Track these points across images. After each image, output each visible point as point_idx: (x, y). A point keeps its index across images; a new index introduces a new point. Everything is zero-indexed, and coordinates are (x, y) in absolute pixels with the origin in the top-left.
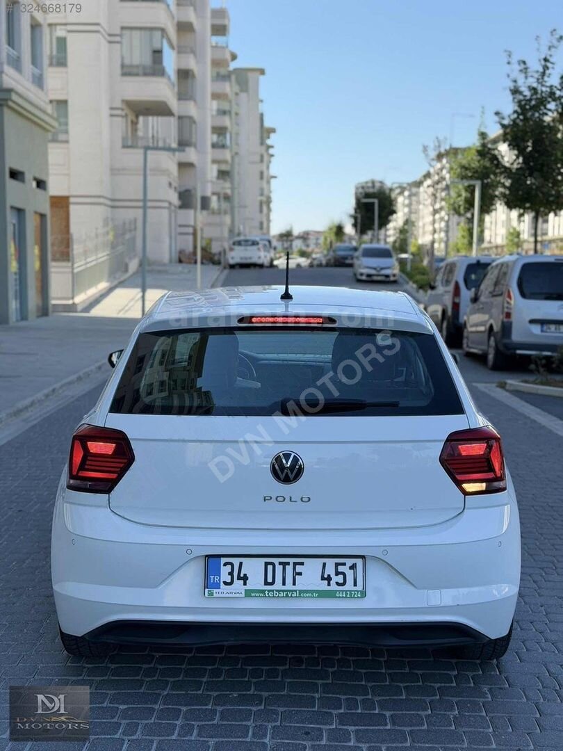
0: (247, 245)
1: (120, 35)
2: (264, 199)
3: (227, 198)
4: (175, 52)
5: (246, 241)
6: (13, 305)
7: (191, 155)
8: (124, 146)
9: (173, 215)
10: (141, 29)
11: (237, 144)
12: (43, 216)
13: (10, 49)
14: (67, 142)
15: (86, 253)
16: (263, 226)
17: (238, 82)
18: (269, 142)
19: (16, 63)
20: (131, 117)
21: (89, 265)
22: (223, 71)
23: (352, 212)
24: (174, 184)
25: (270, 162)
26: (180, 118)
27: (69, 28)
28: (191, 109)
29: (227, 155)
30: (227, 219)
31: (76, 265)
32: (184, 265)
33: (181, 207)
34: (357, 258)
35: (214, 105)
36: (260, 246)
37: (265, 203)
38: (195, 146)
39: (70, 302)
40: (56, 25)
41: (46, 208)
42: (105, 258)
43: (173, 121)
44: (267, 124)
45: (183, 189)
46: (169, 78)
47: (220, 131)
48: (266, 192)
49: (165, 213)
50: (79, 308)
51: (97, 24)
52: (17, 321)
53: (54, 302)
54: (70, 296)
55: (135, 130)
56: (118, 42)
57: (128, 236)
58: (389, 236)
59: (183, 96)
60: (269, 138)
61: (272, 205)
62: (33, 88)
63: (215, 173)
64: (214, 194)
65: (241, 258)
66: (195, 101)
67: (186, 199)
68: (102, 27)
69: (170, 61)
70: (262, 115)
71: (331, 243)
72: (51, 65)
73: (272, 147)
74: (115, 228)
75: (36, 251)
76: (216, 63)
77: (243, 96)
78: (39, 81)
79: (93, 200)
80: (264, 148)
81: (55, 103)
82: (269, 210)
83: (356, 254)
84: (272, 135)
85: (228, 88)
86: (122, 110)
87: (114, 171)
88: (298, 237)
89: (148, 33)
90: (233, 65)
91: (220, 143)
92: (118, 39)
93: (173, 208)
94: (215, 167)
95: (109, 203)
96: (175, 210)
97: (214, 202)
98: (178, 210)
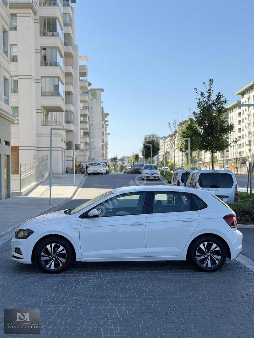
0: (95, 165)
2: (104, 144)
3: (87, 144)
4: (64, 85)
5: (95, 163)
7: (71, 127)
8: (43, 125)
10: (49, 77)
11: (92, 121)
12: (8, 156)
14: (18, 124)
15: (26, 171)
16: (104, 155)
17: (92, 95)
18: (106, 119)
20: (45, 112)
21: (27, 176)
22: (85, 91)
24: (64, 140)
25: (107, 127)
26: (66, 111)
27: (19, 77)
28: (71, 108)
29: (87, 126)
30: (88, 153)
31: (21, 176)
32: (68, 174)
33: (67, 149)
35: (82, 105)
36: (101, 165)
37: (105, 146)
38: (73, 123)
39: (19, 191)
40: (13, 76)
41: (10, 153)
42: (34, 172)
43: (63, 114)
44: (105, 112)
45: (68, 141)
46: (61, 96)
47: (84, 116)
48: (105, 141)
49: (60, 152)
50: (23, 194)
51: (32, 76)
53: (12, 192)
54: (19, 189)
55: (47, 118)
56: (39, 83)
57: (44, 163)
59: (67, 103)
60: (106, 117)
61: (108, 146)
62: (5, 105)
63: (82, 134)
64: (81, 142)
65: (93, 171)
66: (73, 104)
67: (69, 145)
69: (62, 89)
70: (103, 108)
71: (133, 162)
72: (11, 93)
73: (108, 121)
74: (38, 159)
75: (5, 171)
76: (81, 88)
77: (94, 100)
78: (7, 102)
79: (29, 148)
80: (104, 122)
81: (13, 108)
82: (107, 148)
84: (107, 116)
85: (87, 98)
86: (42, 110)
87: (38, 135)
88: (120, 160)
89: (52, 79)
90: (89, 88)
91: (84, 121)
92: (40, 81)
93: (64, 150)
94: (82, 131)
95: (36, 149)
96: (64, 151)
97: (82, 146)
98: (66, 151)
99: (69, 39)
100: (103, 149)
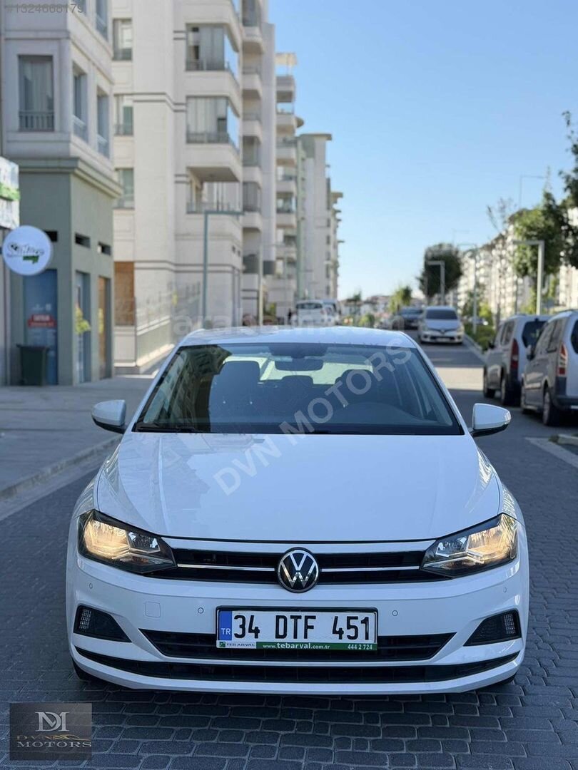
0: (310, 308)
1: (186, 104)
2: (330, 263)
3: (291, 263)
4: (241, 119)
5: (310, 304)
6: (77, 367)
7: (256, 220)
8: (189, 212)
9: (236, 278)
10: (206, 97)
11: (304, 209)
12: (107, 280)
13: (77, 119)
14: (132, 208)
15: (149, 317)
16: (330, 291)
17: (305, 148)
18: (336, 207)
19: (83, 133)
20: (196, 183)
21: (152, 328)
22: (289, 138)
23: (419, 275)
24: (237, 249)
25: (337, 226)
26: (245, 184)
27: (136, 98)
28: (256, 175)
29: (293, 220)
30: (293, 284)
31: (139, 328)
32: (248, 327)
33: (245, 272)
34: (421, 320)
35: (280, 171)
36: (324, 309)
37: (332, 268)
38: (260, 211)
39: (133, 365)
40: (123, 95)
41: (110, 273)
42: (168, 321)
43: (237, 188)
44: (334, 189)
45: (247, 254)
46: (233, 145)
47: (285, 196)
48: (332, 256)
49: (229, 276)
50: (142, 370)
51: (163, 94)
52: (81, 382)
53: (117, 365)
54: (133, 358)
55: (199, 196)
56: (182, 111)
57: (191, 300)
58: (460, 300)
59: (247, 163)
60: (336, 202)
61: (340, 270)
62: (99, 156)
63: (281, 238)
64: (278, 258)
66: (260, 167)
67: (250, 264)
68: (168, 97)
69: (235, 128)
70: (328, 181)
71: (399, 307)
72: (118, 134)
73: (339, 211)
74: (178, 293)
75: (101, 314)
76: (282, 129)
77: (310, 161)
78: (105, 150)
79: (156, 265)
80: (330, 213)
81: (121, 172)
82: (336, 274)
83: (421, 316)
84: (339, 200)
85: (292, 153)
86: (187, 176)
87: (179, 236)
88: (367, 302)
89: (213, 101)
90: (299, 132)
91: (286, 209)
92: (183, 107)
93: (236, 272)
94: (281, 233)
95: (173, 268)
96: (238, 275)
97: (280, 267)
98: (241, 275)
99: (253, 8)
100: (328, 276)
